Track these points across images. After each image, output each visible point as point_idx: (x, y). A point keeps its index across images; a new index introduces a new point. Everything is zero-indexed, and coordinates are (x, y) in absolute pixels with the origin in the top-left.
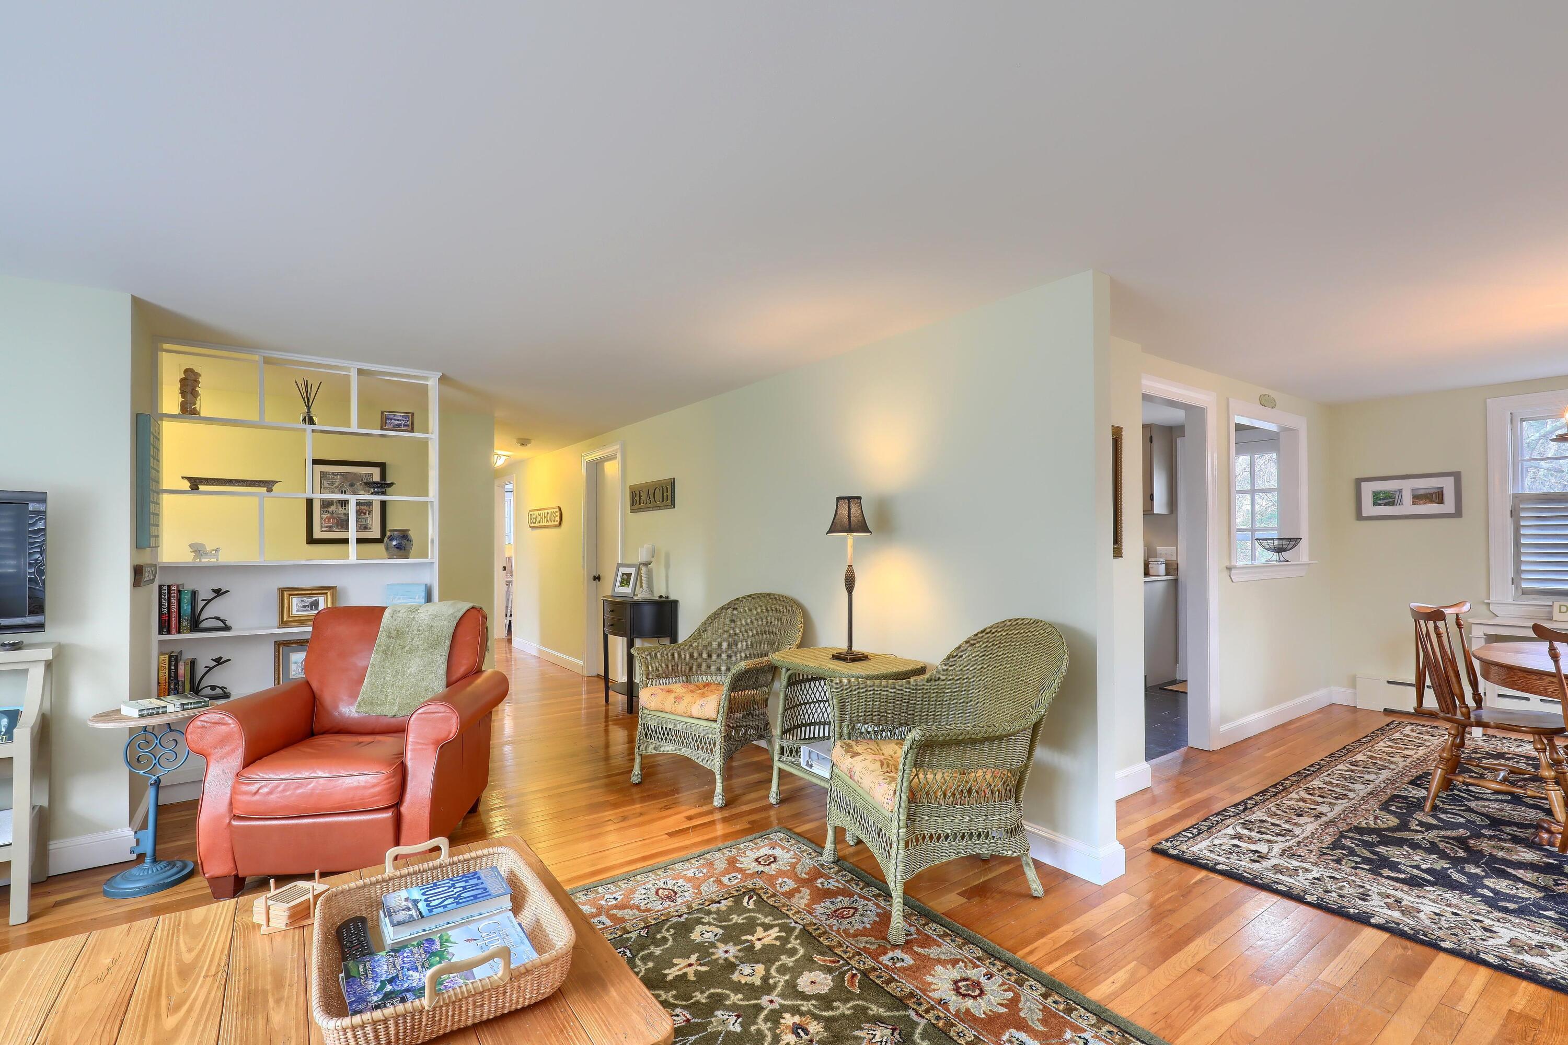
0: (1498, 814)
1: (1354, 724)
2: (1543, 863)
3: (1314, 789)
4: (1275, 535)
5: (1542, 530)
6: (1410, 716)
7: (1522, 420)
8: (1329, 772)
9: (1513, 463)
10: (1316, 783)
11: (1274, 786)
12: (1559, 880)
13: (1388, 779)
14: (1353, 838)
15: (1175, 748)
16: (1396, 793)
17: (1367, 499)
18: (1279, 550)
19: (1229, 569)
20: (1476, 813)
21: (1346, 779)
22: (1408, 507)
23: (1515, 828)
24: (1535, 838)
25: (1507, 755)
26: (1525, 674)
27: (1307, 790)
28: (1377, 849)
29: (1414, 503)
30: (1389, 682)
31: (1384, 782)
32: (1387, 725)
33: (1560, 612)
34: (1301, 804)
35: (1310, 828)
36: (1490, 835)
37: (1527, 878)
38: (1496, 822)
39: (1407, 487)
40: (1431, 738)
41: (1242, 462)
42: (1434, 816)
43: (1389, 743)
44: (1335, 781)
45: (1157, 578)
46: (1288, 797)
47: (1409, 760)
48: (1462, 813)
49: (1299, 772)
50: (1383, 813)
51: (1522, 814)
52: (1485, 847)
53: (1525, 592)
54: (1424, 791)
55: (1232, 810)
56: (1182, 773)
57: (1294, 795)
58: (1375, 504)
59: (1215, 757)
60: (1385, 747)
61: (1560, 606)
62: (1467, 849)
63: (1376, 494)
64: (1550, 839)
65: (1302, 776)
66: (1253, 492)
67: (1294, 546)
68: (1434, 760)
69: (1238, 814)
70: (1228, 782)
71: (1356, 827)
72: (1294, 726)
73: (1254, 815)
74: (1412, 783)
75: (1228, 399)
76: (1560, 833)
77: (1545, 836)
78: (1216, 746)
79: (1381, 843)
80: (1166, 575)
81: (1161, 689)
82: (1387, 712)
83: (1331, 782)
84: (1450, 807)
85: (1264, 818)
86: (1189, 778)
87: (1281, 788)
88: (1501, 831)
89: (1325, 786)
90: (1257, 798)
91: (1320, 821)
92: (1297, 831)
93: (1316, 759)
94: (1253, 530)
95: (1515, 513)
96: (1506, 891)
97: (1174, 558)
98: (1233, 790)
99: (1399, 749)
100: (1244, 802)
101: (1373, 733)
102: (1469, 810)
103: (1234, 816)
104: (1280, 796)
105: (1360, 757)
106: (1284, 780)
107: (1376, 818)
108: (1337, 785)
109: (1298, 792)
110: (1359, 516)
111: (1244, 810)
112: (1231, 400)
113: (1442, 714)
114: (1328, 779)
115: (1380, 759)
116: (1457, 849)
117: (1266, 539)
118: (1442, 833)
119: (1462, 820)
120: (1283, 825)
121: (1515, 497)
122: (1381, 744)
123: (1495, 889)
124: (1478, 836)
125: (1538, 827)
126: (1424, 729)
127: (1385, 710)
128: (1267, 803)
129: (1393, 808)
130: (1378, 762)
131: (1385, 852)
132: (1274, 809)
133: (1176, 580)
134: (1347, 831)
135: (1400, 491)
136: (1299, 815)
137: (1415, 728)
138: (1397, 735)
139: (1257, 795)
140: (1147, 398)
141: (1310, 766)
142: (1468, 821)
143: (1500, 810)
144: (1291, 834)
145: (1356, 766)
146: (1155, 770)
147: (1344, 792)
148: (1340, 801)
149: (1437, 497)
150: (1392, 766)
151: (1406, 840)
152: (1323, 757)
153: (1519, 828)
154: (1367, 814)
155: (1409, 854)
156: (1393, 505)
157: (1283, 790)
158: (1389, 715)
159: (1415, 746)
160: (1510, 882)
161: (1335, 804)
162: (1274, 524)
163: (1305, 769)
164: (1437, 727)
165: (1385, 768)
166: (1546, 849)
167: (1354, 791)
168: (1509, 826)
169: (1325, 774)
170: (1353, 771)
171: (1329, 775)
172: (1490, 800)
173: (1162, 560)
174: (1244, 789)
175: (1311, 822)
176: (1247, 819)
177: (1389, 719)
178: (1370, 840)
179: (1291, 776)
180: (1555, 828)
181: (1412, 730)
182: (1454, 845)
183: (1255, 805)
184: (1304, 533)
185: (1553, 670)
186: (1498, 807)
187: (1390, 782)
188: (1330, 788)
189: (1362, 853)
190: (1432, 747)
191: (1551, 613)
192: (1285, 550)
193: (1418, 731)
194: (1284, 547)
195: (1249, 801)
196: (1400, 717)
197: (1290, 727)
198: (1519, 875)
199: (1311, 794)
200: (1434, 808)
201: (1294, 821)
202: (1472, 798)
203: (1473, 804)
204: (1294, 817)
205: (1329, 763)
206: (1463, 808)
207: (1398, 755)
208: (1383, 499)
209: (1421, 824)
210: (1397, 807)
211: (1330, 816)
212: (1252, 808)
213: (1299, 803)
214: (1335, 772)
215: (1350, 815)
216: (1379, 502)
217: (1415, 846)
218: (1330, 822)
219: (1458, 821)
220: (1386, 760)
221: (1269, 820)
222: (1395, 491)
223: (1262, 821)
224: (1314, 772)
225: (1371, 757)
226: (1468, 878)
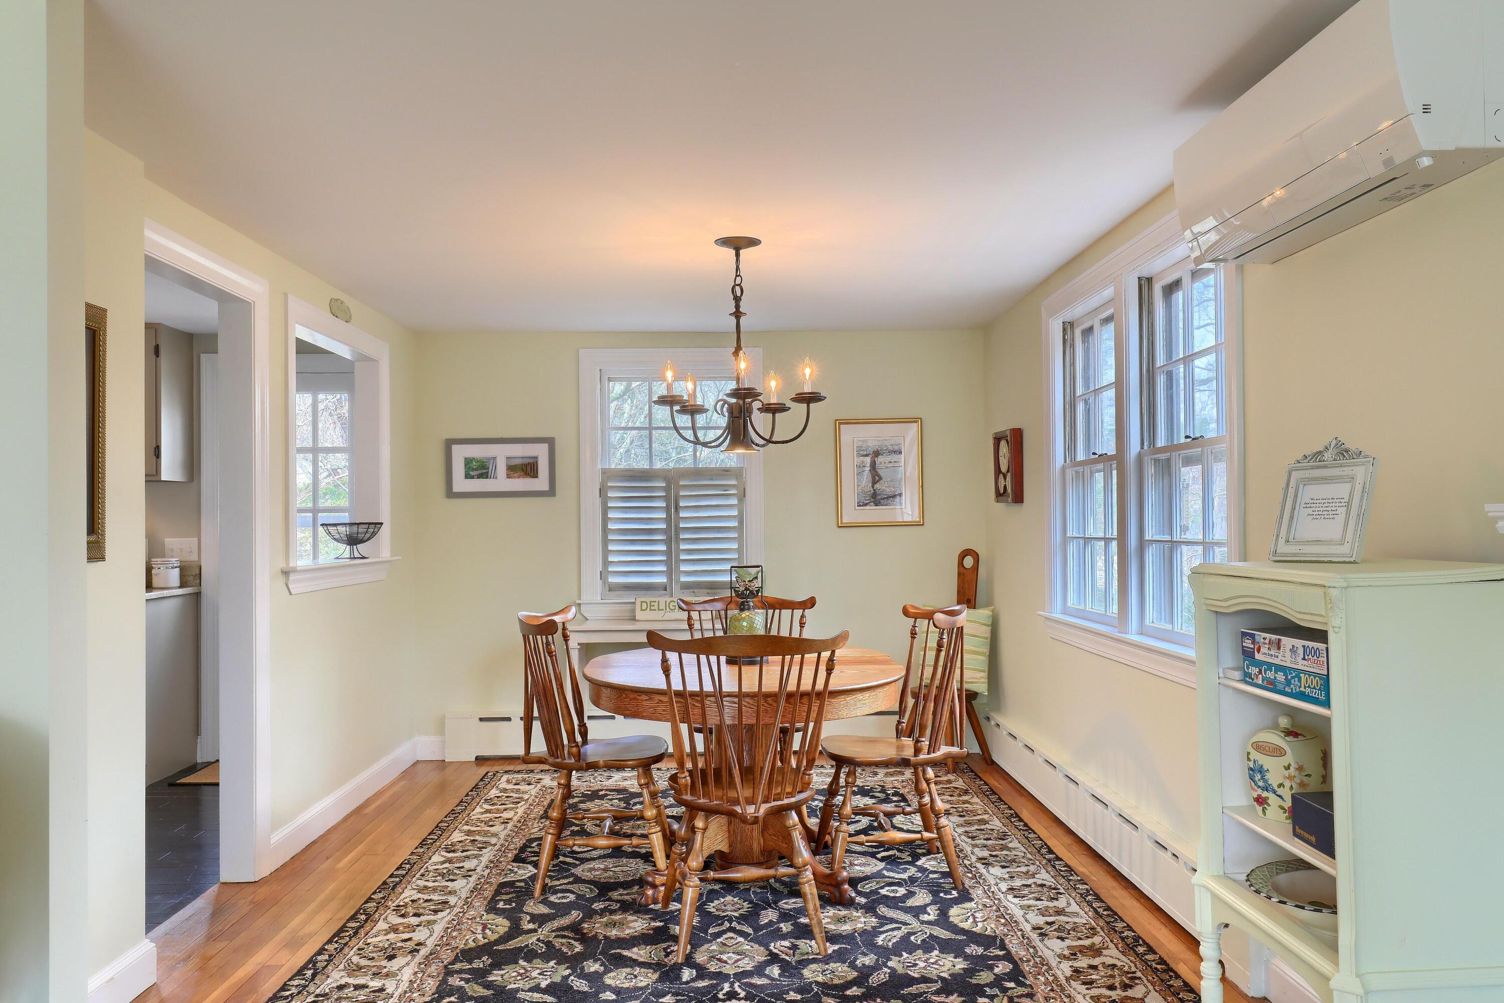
0: (604, 877)
1: (442, 788)
2: (652, 929)
3: (405, 906)
4: (345, 518)
5: (626, 513)
6: (503, 762)
7: (610, 380)
8: (422, 871)
9: (602, 431)
10: (408, 894)
11: (353, 918)
12: (669, 947)
13: (491, 862)
14: (461, 971)
15: (196, 893)
16: (502, 880)
17: (459, 469)
18: (353, 541)
19: (286, 573)
20: (584, 882)
21: (443, 875)
22: (501, 482)
23: (621, 891)
24: (642, 898)
25: (601, 793)
26: (636, 695)
27: (397, 909)
28: (491, 978)
29: (509, 476)
30: (481, 719)
31: (487, 867)
32: (481, 780)
33: (642, 610)
34: (392, 936)
35: (407, 975)
36: (601, 909)
37: (641, 956)
38: (604, 888)
39: (501, 454)
40: (527, 788)
41: (302, 402)
42: (545, 902)
43: (487, 807)
44: (430, 884)
45: (166, 593)
46: (374, 931)
47: (510, 826)
48: (569, 887)
49: (385, 883)
50: (491, 916)
51: (625, 869)
52: (598, 928)
53: (612, 588)
54: (530, 867)
55: (296, 983)
56: (211, 938)
57: (382, 925)
58: (468, 476)
59: (263, 891)
60: (482, 813)
61: (642, 602)
62: (583, 938)
63: (468, 462)
64: (653, 895)
65: (389, 887)
66: (315, 451)
67: (374, 534)
68: (535, 819)
69: (305, 987)
70: (284, 932)
71: (463, 951)
72: (373, 806)
73: (329, 981)
74: (518, 859)
75: (286, 295)
76: (663, 885)
77: (650, 892)
78: (265, 870)
79: (497, 965)
80: (181, 586)
81: (172, 785)
82: (481, 760)
83: (426, 887)
84: (558, 883)
85: (343, 982)
86: (224, 944)
87: (363, 917)
88: (610, 900)
89: (420, 895)
90: (332, 947)
91: (419, 957)
92: (390, 985)
93: (403, 855)
94: (315, 511)
95: (602, 492)
96: (626, 985)
97: (194, 557)
98: (294, 944)
99: (498, 811)
100: (312, 961)
101: (467, 795)
102: (578, 880)
103: (299, 993)
104: (362, 932)
105: (457, 836)
106: (366, 902)
107: (485, 927)
108: (435, 890)
109: (385, 919)
110: (450, 493)
111: (314, 976)
112: (290, 296)
113: (551, 760)
114: (422, 883)
115: (479, 833)
116: (572, 942)
117: (335, 525)
118: (556, 924)
119: (572, 897)
120: (371, 984)
121: (604, 472)
122: (478, 810)
123: (617, 987)
124: (590, 914)
125: (641, 882)
126: (520, 776)
127: (477, 758)
128: (346, 950)
129: (501, 905)
130: (477, 838)
131: (499, 978)
132: (356, 959)
133: (198, 595)
134: (452, 963)
135: (494, 458)
136: (391, 958)
137: (511, 777)
138: (494, 793)
139: (330, 941)
140: (153, 265)
141: (398, 869)
142: (579, 897)
143: (606, 870)
144: (382, 995)
145: (454, 851)
146: (163, 946)
147: (444, 898)
148: (441, 915)
149: (529, 469)
150: (493, 840)
151: (520, 949)
152: (411, 849)
153: (624, 889)
154: (474, 925)
155: (527, 971)
156: (487, 478)
157: (366, 921)
158: (481, 765)
159: (513, 803)
160: (628, 970)
161: (435, 922)
162: (344, 502)
163: (392, 876)
164: (532, 771)
165: (486, 844)
166: (652, 909)
167: (455, 892)
168: (615, 889)
169: (418, 876)
170: (450, 861)
171: (423, 875)
172: (593, 859)
173: (174, 561)
174: (311, 936)
175: (408, 964)
176: (318, 991)
177: (482, 771)
178: (481, 966)
179: (374, 893)
180: (659, 880)
181: (508, 782)
182: (569, 938)
183: (329, 961)
184: (385, 517)
185: (664, 686)
186: (602, 866)
187: (494, 864)
188: (426, 897)
189: (475, 991)
190: (530, 801)
191: (634, 611)
192: (362, 541)
193: (514, 781)
194: (361, 536)
195: (319, 958)
196: (493, 765)
197: (368, 810)
198: (635, 957)
199: (403, 916)
200: (545, 889)
201: (385, 971)
202: (577, 862)
203: (578, 871)
204: (384, 963)
205: (421, 856)
206: (571, 879)
207: (497, 822)
208: (476, 470)
209: (534, 918)
210: (506, 902)
211: (430, 943)
212: (324, 968)
213: (389, 936)
214: (431, 868)
215: (454, 934)
216: (472, 473)
217: (530, 955)
218: (431, 954)
219: (568, 900)
220: (486, 833)
221: (351, 981)
222: (489, 459)
223: (341, 988)
224: (404, 876)
225: (469, 833)
226: (589, 981)
